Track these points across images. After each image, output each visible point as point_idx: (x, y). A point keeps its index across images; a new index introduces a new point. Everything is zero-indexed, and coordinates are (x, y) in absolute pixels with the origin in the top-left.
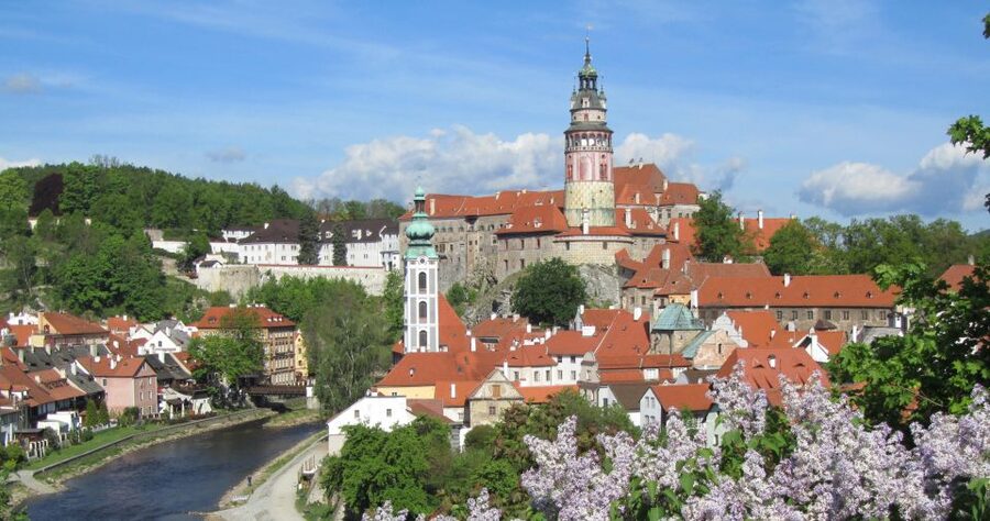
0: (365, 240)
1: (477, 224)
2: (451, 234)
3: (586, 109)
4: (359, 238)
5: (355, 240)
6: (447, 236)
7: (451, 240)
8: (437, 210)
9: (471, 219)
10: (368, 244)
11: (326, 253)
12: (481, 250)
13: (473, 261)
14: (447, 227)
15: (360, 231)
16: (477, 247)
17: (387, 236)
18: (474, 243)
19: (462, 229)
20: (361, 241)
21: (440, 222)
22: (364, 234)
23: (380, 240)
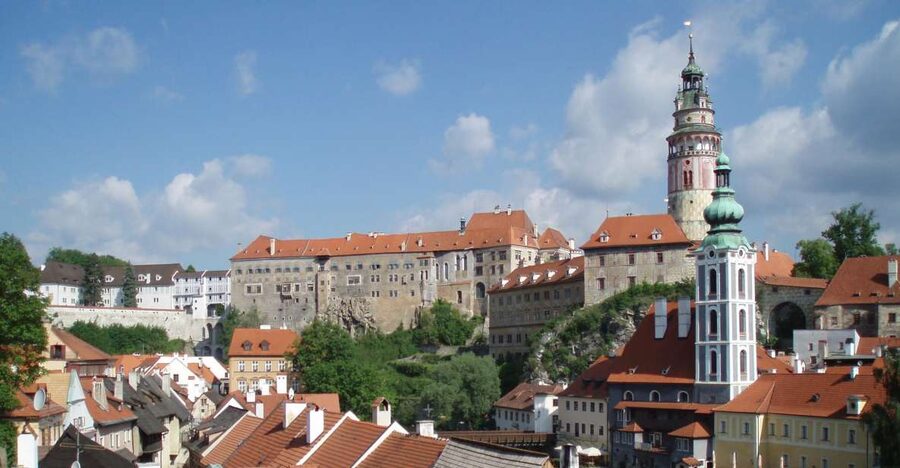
0: (154, 284)
1: (328, 265)
2: (297, 275)
3: (704, 110)
4: (148, 282)
5: (144, 284)
6: (292, 276)
7: (296, 280)
8: (278, 251)
9: (322, 259)
10: (159, 288)
11: (111, 295)
12: (333, 290)
13: (325, 301)
14: (292, 268)
15: (149, 275)
16: (329, 287)
17: (182, 281)
18: (326, 283)
19: (310, 269)
20: (150, 285)
21: (283, 262)
22: (153, 278)
23: (173, 284)
